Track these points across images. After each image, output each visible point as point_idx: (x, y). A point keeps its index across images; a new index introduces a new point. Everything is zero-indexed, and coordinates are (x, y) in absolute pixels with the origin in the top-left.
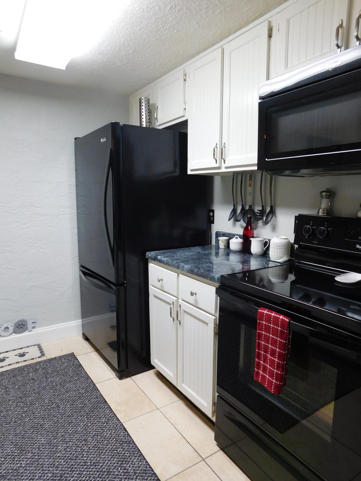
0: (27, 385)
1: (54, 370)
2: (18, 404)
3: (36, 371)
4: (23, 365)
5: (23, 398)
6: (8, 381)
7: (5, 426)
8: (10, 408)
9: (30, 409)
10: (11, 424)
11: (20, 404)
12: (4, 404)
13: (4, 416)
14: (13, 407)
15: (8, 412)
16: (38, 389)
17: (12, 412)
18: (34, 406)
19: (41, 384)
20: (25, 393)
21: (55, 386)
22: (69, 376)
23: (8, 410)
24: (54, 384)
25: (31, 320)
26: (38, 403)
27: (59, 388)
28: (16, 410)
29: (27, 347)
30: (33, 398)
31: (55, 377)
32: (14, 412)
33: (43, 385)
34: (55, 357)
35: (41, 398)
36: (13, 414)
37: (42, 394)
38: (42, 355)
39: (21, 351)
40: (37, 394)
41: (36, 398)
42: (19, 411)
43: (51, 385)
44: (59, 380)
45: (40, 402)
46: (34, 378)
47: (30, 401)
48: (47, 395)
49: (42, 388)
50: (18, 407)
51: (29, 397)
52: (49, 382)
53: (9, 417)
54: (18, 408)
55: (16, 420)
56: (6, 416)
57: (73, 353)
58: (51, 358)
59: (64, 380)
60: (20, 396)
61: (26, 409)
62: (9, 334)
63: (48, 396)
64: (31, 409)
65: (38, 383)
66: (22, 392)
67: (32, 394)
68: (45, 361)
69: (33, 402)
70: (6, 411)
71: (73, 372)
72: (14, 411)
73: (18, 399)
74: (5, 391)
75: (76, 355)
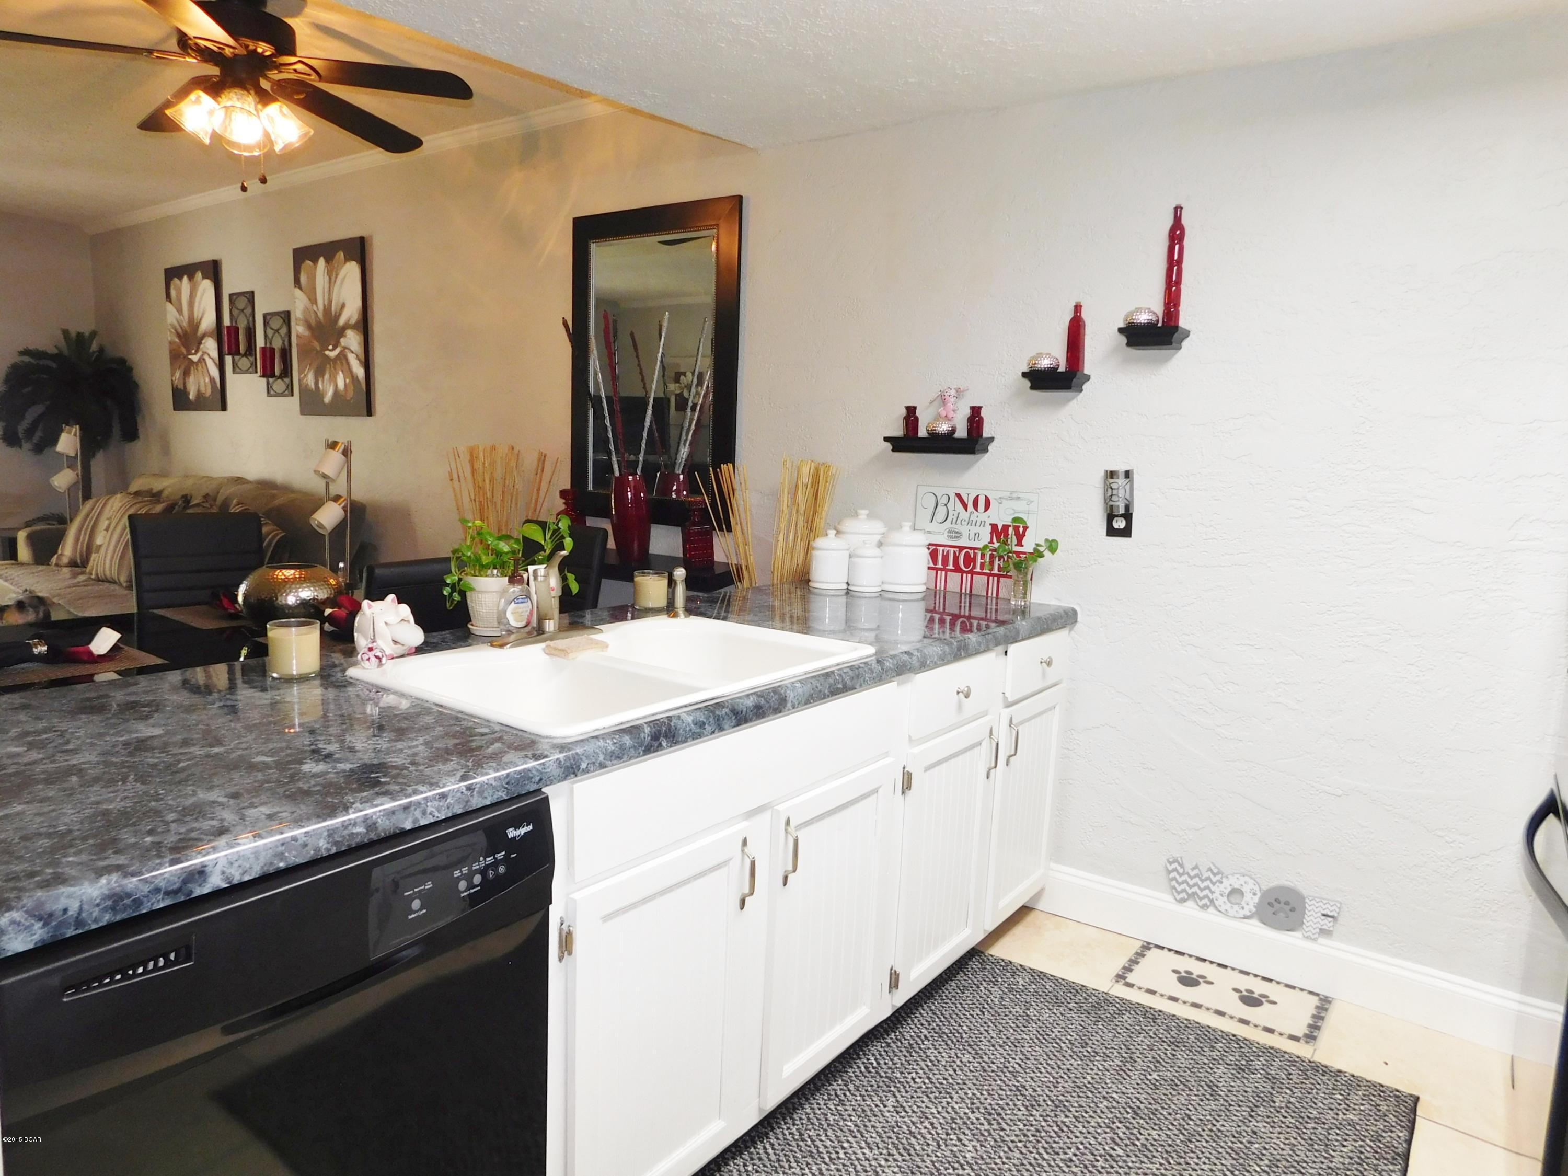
0: (1183, 1090)
1: (1297, 1105)
2: (1114, 1123)
3: (1243, 1070)
4: (1225, 1029)
5: (1141, 1118)
6: (1148, 1046)
7: (1042, 1151)
8: (1091, 1117)
9: (1128, 1159)
10: (1055, 1157)
11: (1120, 1125)
12: (1088, 1097)
13: (1062, 1125)
14: (1099, 1120)
15: (1077, 1124)
16: (1198, 1122)
17: (1084, 1130)
18: (1145, 1160)
19: (1219, 1116)
20: (1156, 1110)
21: (1253, 1157)
22: (1325, 1158)
23: (1081, 1120)
24: (1257, 1146)
25: (1327, 906)
26: (1161, 1164)
27: (1258, 1169)
28: (1097, 1136)
29: (1287, 986)
30: (1164, 1137)
31: (1279, 1130)
32: (1089, 1136)
33: (1223, 1126)
34: (1340, 1071)
35: (1181, 1157)
36: (1081, 1139)
37: (1196, 1146)
38: (1306, 1036)
39: (1259, 988)
40: (1183, 1134)
41: (1170, 1145)
42: (1100, 1144)
43: (1241, 1143)
44: (1282, 1146)
45: (1170, 1163)
46: (1217, 1087)
47: (1147, 1140)
48: (1204, 1163)
49: (1211, 1130)
50: (1108, 1130)
51: (1156, 1127)
52: (1249, 1130)
53: (1069, 1138)
54: (1106, 1133)
55: (1074, 1158)
56: (1065, 1129)
57: (1417, 1099)
58: (1324, 1062)
59: (1297, 1158)
60: (1139, 1108)
61: (1121, 1152)
62: (1242, 913)
63: (1203, 1166)
64: (1130, 1164)
65: (1214, 1107)
66: (1154, 1099)
67: (1170, 1127)
68: (1295, 1061)
69: (1151, 1148)
70: (1074, 1117)
71: (1351, 1158)
72: (1089, 1133)
73: (1129, 1110)
74: (1118, 1066)
75: (1418, 1113)
